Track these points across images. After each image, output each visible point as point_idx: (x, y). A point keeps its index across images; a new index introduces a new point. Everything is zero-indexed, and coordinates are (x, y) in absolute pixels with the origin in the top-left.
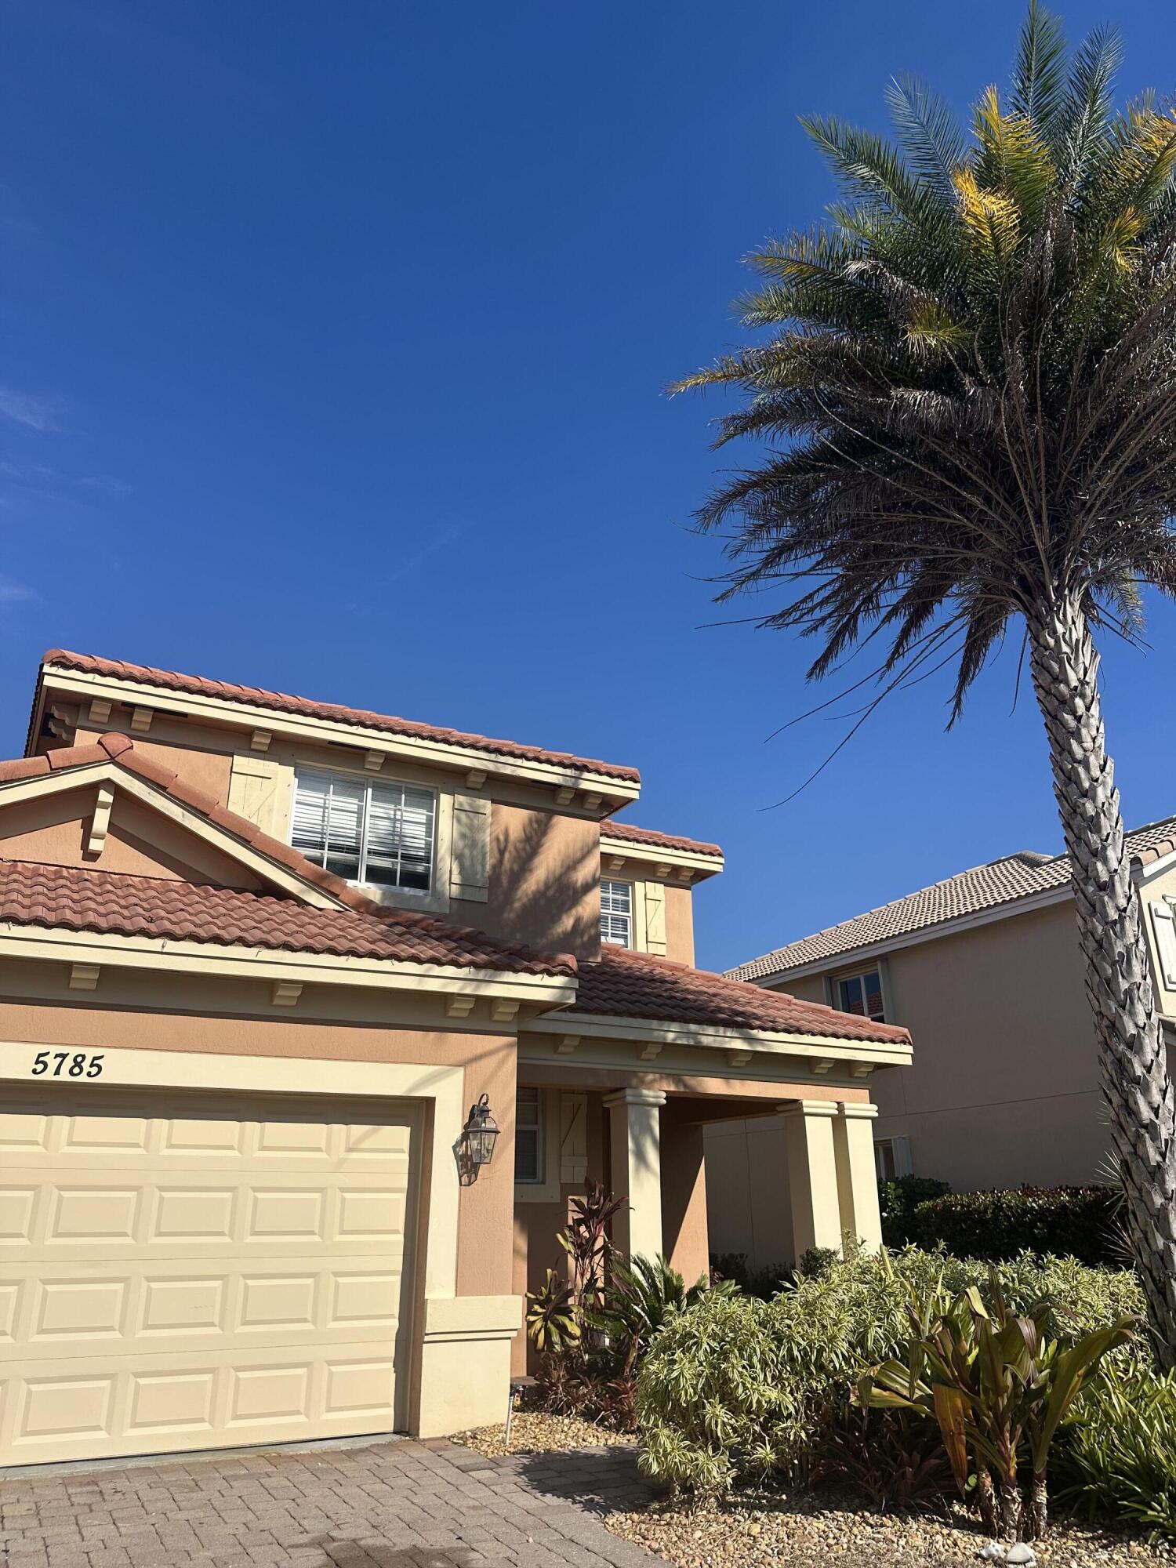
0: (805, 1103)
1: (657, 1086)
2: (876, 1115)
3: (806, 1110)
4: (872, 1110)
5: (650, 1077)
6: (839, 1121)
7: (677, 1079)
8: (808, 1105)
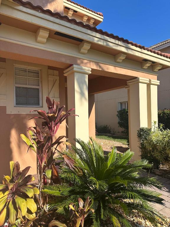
0: (140, 78)
1: (88, 65)
2: (159, 84)
3: (140, 81)
4: (158, 83)
5: (86, 61)
6: (149, 85)
7: (97, 64)
8: (141, 79)
